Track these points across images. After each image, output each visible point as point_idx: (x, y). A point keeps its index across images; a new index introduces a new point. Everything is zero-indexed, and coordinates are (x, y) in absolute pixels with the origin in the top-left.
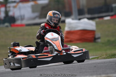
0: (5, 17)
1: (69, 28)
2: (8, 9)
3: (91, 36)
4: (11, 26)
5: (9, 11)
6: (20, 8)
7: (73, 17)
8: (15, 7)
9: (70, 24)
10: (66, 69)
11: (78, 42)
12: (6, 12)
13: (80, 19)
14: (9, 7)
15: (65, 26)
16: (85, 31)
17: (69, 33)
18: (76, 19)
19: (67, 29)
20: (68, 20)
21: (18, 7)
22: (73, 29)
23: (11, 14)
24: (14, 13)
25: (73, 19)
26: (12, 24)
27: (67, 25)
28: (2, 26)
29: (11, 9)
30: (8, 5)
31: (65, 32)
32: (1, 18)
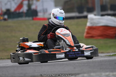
0: (28, 10)
1: (91, 23)
2: (31, 2)
3: (112, 33)
4: (33, 19)
5: (32, 4)
6: (43, 2)
7: (95, 13)
9: (92, 19)
10: (86, 64)
11: (99, 38)
12: (29, 6)
13: (102, 15)
14: (32, 0)
15: (87, 22)
16: (107, 28)
17: (91, 28)
18: (98, 15)
19: (88, 24)
20: (91, 16)
22: (95, 25)
23: (33, 7)
24: (36, 7)
25: (95, 15)
26: (34, 17)
27: (89, 20)
28: (24, 19)
29: (34, 2)
31: (87, 27)
32: (23, 11)
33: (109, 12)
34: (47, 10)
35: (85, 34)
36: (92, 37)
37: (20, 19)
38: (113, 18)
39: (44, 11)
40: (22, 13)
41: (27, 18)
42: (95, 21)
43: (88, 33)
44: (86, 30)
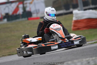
0: (23, 12)
1: (76, 18)
2: (25, 5)
3: (95, 23)
4: (28, 19)
5: (26, 7)
6: (35, 4)
7: (79, 8)
8: (30, 3)
9: (77, 14)
11: (85, 29)
12: (24, 8)
13: (85, 10)
14: (26, 3)
15: (72, 17)
16: (90, 20)
17: (76, 22)
18: (81, 10)
19: (74, 19)
20: (75, 11)
21: (33, 3)
22: (80, 19)
23: (28, 9)
24: (30, 9)
25: (79, 10)
26: (29, 18)
27: (74, 15)
28: (21, 20)
29: (28, 5)
30: (25, 2)
31: (73, 21)
32: (20, 13)
33: (92, 6)
34: (39, 10)
35: (72, 27)
36: (78, 29)
37: (18, 20)
38: (94, 11)
39: (37, 11)
40: (19, 15)
41: (24, 19)
42: (79, 15)
43: (74, 26)
44: (73, 24)
